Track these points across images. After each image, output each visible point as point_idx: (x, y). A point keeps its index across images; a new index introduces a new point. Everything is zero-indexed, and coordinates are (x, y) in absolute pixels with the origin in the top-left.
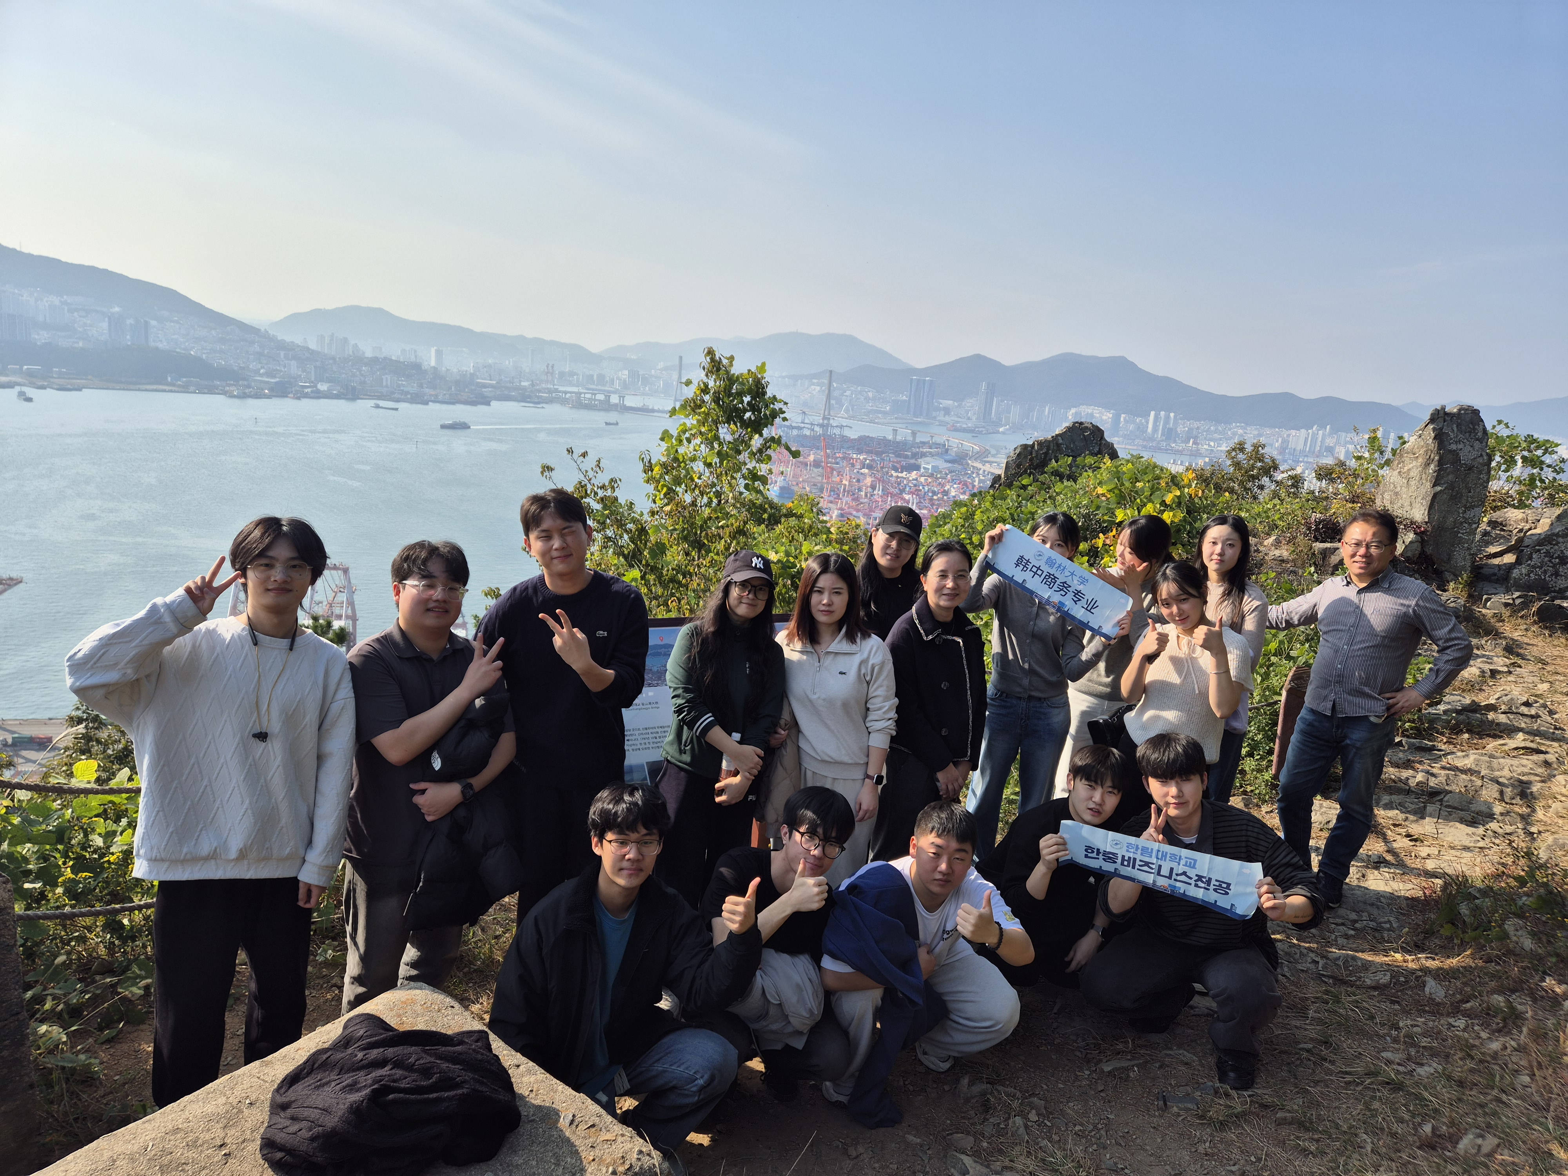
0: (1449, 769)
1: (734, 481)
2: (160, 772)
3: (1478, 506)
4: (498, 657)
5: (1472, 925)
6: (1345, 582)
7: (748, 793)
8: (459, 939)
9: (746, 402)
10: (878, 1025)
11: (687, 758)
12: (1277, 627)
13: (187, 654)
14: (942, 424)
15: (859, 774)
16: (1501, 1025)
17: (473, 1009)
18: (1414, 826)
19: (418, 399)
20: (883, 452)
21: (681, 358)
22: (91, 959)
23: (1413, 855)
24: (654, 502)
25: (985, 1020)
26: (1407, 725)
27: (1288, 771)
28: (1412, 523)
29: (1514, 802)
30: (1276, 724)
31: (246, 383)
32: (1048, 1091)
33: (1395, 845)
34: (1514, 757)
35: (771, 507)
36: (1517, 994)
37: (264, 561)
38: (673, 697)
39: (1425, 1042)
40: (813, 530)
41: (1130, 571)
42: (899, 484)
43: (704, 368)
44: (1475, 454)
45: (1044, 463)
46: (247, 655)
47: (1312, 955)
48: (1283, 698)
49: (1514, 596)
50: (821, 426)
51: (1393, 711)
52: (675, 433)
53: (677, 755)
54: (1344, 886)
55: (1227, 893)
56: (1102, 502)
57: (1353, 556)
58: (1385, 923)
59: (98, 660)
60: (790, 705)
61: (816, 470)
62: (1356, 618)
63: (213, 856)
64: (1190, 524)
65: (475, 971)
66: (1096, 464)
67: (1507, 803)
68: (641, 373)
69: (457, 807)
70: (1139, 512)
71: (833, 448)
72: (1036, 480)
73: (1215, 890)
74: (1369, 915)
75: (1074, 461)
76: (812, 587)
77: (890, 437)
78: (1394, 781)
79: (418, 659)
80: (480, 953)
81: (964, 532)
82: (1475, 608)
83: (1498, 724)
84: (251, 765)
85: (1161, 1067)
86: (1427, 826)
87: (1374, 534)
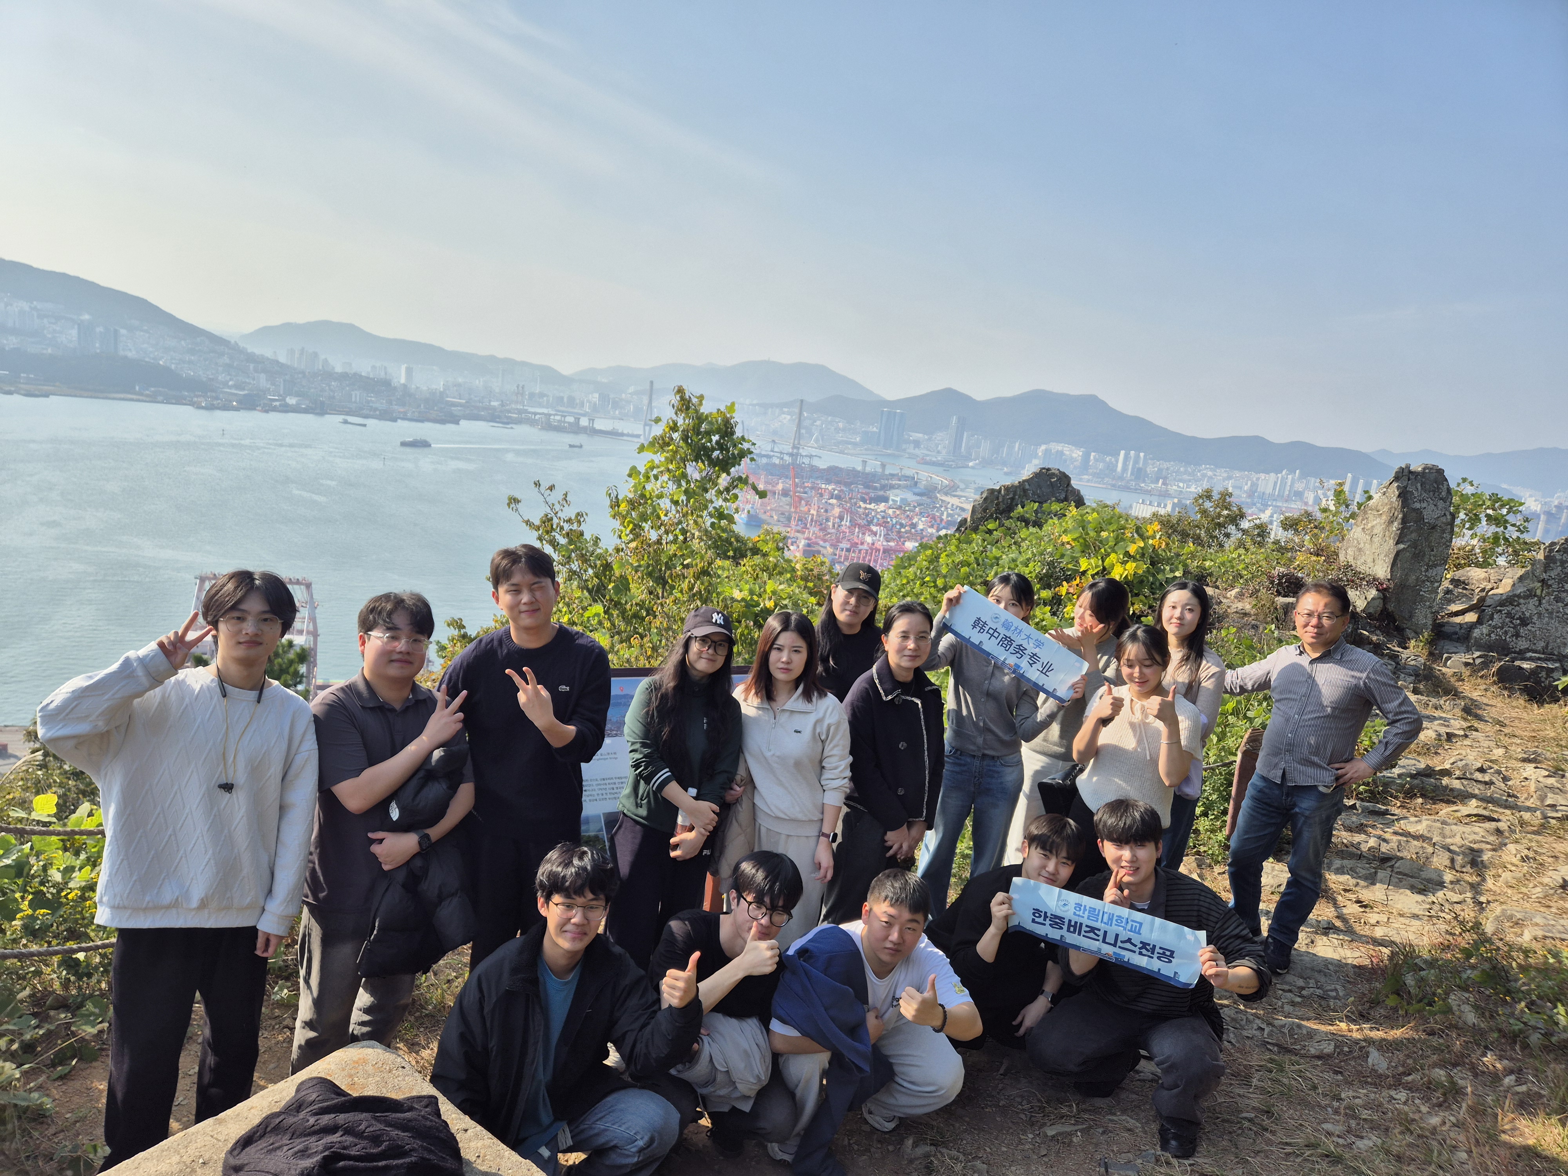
0: (1401, 835)
1: (700, 520)
2: (125, 822)
3: (1441, 565)
4: (461, 709)
5: (1417, 996)
6: (1298, 652)
7: (704, 847)
8: (412, 986)
9: (714, 441)
10: (825, 1082)
11: (643, 812)
12: (1232, 693)
13: (156, 704)
14: (912, 457)
15: (813, 831)
16: (1441, 1099)
17: (423, 1055)
18: (1364, 891)
19: (387, 416)
20: (852, 483)
21: (652, 382)
22: (47, 993)
23: (1362, 921)
24: (620, 537)
25: (929, 1084)
26: (1362, 788)
27: (1239, 836)
28: (1374, 579)
29: (1464, 870)
30: (1230, 784)
31: (214, 394)
32: (992, 1154)
33: (1345, 911)
34: (1466, 824)
35: (737, 541)
36: (1459, 1068)
37: (236, 614)
38: (631, 752)
39: (1365, 1114)
40: (778, 569)
41: (1086, 633)
42: (867, 515)
43: (673, 406)
44: (1438, 513)
45: (1010, 508)
46: (215, 706)
47: (1258, 1021)
48: (1238, 758)
49: (1475, 656)
50: (791, 455)
51: (1341, 781)
52: (642, 470)
53: (633, 809)
54: (1293, 952)
55: (1170, 962)
56: (1067, 550)
57: (1306, 626)
58: (1332, 991)
59: (70, 712)
60: (746, 761)
61: (784, 499)
62: (1308, 688)
63: (175, 905)
64: (1154, 576)
65: (427, 1015)
66: (1062, 511)
67: (1457, 871)
68: (612, 396)
69: (414, 856)
70: (1103, 561)
71: (802, 477)
72: (1001, 525)
73: (1159, 958)
74: (1317, 982)
75: (1040, 507)
76: (771, 644)
77: (859, 468)
78: (1346, 846)
79: (381, 709)
80: (431, 998)
81: (929, 575)
82: (1435, 666)
83: (1452, 790)
84: (215, 816)
85: (1104, 1133)
86: (1376, 893)
87: (1326, 605)
